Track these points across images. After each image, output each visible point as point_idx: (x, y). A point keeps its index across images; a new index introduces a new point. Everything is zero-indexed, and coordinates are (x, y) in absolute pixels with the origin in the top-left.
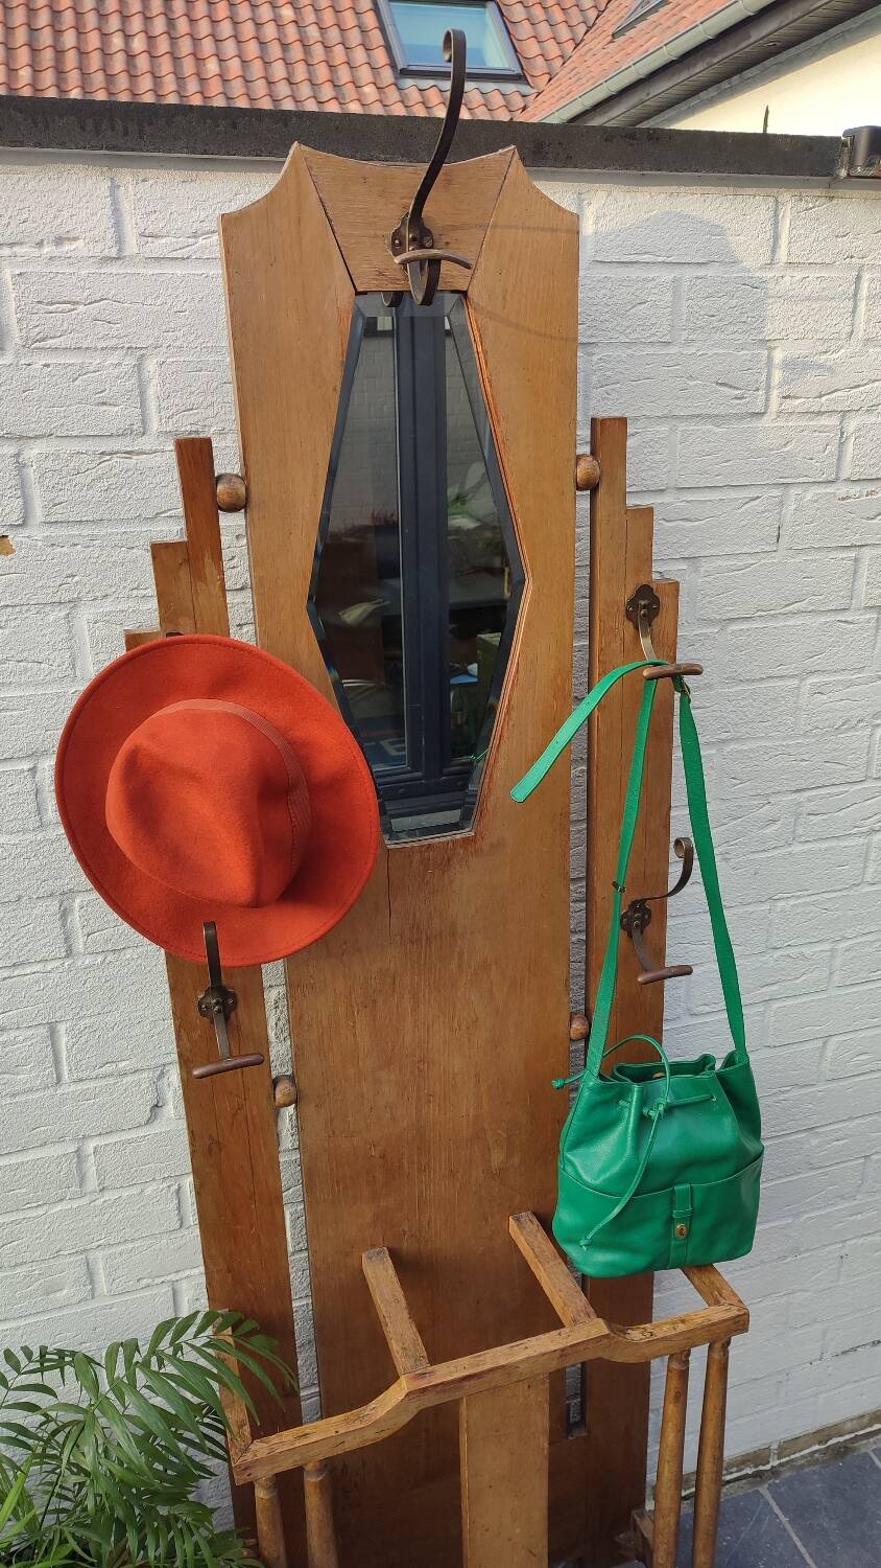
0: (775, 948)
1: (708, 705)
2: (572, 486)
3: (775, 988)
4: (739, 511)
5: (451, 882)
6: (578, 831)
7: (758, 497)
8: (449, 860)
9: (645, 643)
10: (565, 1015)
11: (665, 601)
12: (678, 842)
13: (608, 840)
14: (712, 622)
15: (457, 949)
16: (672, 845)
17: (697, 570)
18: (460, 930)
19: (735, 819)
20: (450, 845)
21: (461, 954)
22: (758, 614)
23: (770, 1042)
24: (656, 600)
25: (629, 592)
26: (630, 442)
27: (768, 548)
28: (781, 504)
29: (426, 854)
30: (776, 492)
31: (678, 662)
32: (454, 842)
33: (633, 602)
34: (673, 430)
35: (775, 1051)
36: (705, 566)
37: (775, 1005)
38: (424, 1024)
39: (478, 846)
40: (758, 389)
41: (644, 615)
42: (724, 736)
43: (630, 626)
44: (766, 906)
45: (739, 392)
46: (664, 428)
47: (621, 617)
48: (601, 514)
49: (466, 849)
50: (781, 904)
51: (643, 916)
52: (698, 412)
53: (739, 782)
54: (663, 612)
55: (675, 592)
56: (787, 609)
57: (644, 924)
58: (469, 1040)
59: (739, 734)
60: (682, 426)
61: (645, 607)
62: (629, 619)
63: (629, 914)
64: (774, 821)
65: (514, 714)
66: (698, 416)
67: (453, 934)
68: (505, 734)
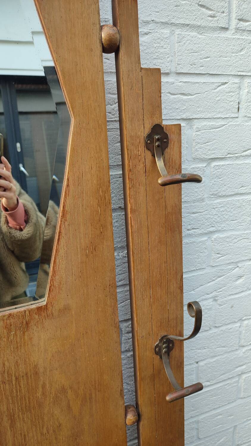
0: (243, 346)
1: (201, 211)
2: (100, 48)
3: (244, 367)
4: (216, 91)
5: (31, 339)
6: (121, 292)
7: (226, 83)
8: (27, 323)
9: (160, 163)
10: (122, 411)
11: (172, 137)
12: (190, 305)
13: (143, 299)
14: (202, 160)
15: (41, 383)
16: (185, 308)
17: (191, 127)
18: (41, 370)
19: (219, 277)
20: (27, 312)
21: (44, 386)
22: (229, 156)
23: (242, 395)
24: (166, 136)
25: (147, 130)
26: (142, 39)
27: (233, 115)
28: (240, 88)
29: (8, 321)
30: (237, 80)
31: (183, 172)
32: (30, 311)
33: (150, 137)
34: (172, 33)
35: (245, 399)
36: (197, 124)
37: (244, 376)
38: (21, 434)
39: (49, 312)
40: (223, 12)
41: (158, 146)
42: (212, 229)
43: (149, 154)
44: (238, 325)
45: (212, 12)
46: (166, 31)
47: (142, 148)
48: (123, 68)
49: (40, 315)
50: (246, 322)
51: (169, 345)
52: (187, 22)
53: (221, 255)
54: (171, 145)
55: (178, 131)
56: (244, 153)
57: (169, 350)
58: (56, 438)
59: (220, 228)
60: (178, 31)
61: (158, 140)
62: (148, 149)
63: (160, 345)
64: (241, 277)
65: (68, 217)
66: (188, 25)
67: (36, 373)
68: (63, 231)
